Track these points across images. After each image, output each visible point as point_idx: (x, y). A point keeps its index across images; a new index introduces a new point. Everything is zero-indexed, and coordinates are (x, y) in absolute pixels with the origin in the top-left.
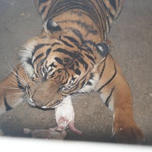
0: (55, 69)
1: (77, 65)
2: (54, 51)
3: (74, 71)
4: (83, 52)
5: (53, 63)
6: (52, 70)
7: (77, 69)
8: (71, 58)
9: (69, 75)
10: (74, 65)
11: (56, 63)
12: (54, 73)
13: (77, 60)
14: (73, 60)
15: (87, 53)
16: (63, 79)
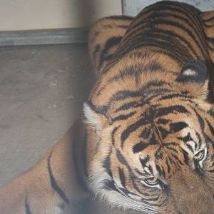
0: (152, 163)
1: (165, 122)
2: (122, 146)
3: (170, 132)
4: (154, 102)
5: (140, 159)
6: (150, 168)
7: (171, 125)
8: (148, 126)
9: (174, 144)
10: (160, 128)
11: (142, 154)
12: (158, 168)
13: (157, 119)
14: (153, 125)
15: (160, 97)
16: (176, 158)
